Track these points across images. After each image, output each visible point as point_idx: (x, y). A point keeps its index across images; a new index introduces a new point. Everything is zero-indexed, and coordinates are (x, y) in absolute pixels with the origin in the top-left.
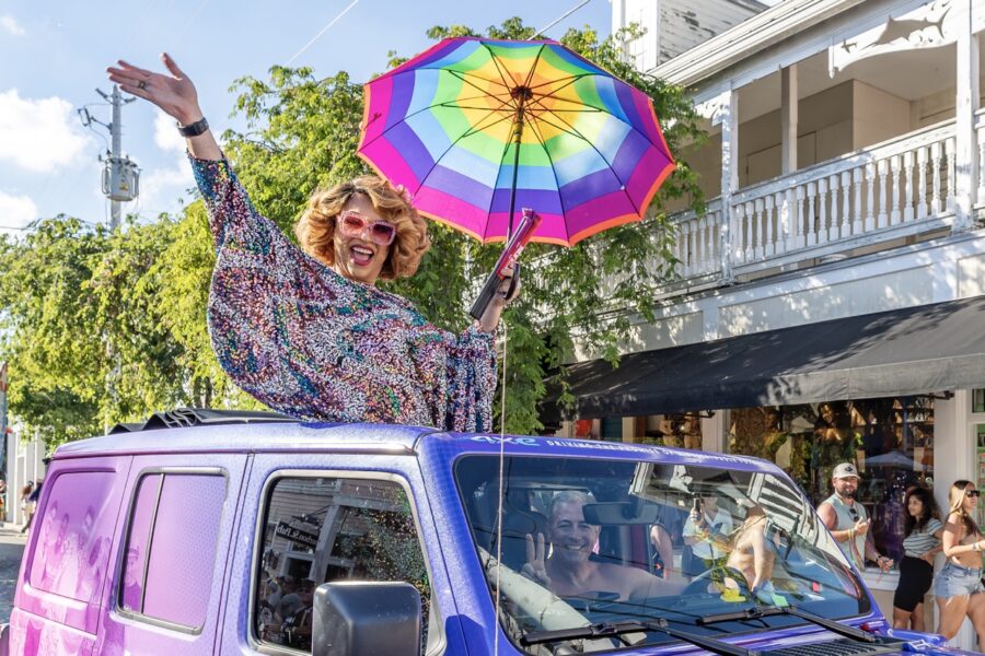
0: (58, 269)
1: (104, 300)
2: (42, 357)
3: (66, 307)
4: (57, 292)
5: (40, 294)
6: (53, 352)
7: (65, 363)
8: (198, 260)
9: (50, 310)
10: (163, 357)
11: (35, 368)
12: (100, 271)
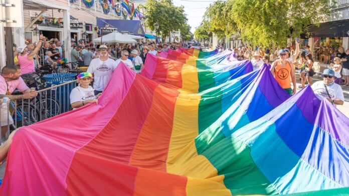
0: (218, 10)
1: (225, 15)
2: (216, 24)
3: (219, 16)
4: (218, 14)
5: (215, 14)
6: (217, 23)
7: (219, 25)
8: (237, 10)
9: (217, 16)
10: (234, 24)
11: (215, 26)
12: (224, 10)
